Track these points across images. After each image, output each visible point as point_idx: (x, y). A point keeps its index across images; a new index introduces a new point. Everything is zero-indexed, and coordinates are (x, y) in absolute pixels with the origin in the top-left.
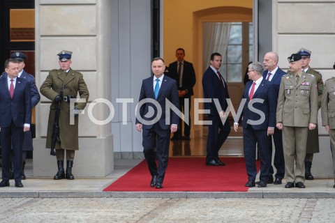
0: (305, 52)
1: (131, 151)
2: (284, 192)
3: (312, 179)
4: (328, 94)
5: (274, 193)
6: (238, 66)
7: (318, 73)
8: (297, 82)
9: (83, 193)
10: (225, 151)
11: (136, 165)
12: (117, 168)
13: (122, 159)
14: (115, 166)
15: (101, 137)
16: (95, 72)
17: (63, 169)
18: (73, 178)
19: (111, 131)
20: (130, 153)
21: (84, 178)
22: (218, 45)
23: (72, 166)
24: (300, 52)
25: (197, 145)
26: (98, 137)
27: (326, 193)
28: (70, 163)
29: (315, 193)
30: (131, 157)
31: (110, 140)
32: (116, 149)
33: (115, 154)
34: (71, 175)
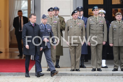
0: (57, 8)
3: (59, 67)
4: (68, 27)
7: (62, 18)
8: (51, 21)
24: (55, 8)
27: (66, 73)
29: (61, 73)
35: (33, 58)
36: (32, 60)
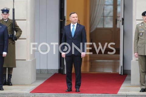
1: (46, 69)
2: (139, 94)
5: (133, 95)
6: (109, 18)
9: (18, 94)
10: (102, 69)
11: (50, 77)
12: (38, 79)
13: (41, 73)
14: (37, 78)
15: (29, 60)
16: (26, 21)
17: (6, 80)
18: (12, 85)
19: (34, 57)
20: (46, 70)
21: (18, 85)
22: (98, 5)
23: (11, 78)
25: (85, 65)
26: (27, 60)
28: (10, 76)
30: (46, 72)
31: (34, 62)
32: (38, 68)
33: (37, 70)
34: (11, 83)
35: (121, 72)
36: (121, 75)
